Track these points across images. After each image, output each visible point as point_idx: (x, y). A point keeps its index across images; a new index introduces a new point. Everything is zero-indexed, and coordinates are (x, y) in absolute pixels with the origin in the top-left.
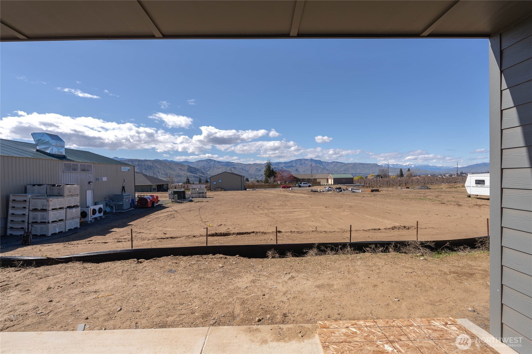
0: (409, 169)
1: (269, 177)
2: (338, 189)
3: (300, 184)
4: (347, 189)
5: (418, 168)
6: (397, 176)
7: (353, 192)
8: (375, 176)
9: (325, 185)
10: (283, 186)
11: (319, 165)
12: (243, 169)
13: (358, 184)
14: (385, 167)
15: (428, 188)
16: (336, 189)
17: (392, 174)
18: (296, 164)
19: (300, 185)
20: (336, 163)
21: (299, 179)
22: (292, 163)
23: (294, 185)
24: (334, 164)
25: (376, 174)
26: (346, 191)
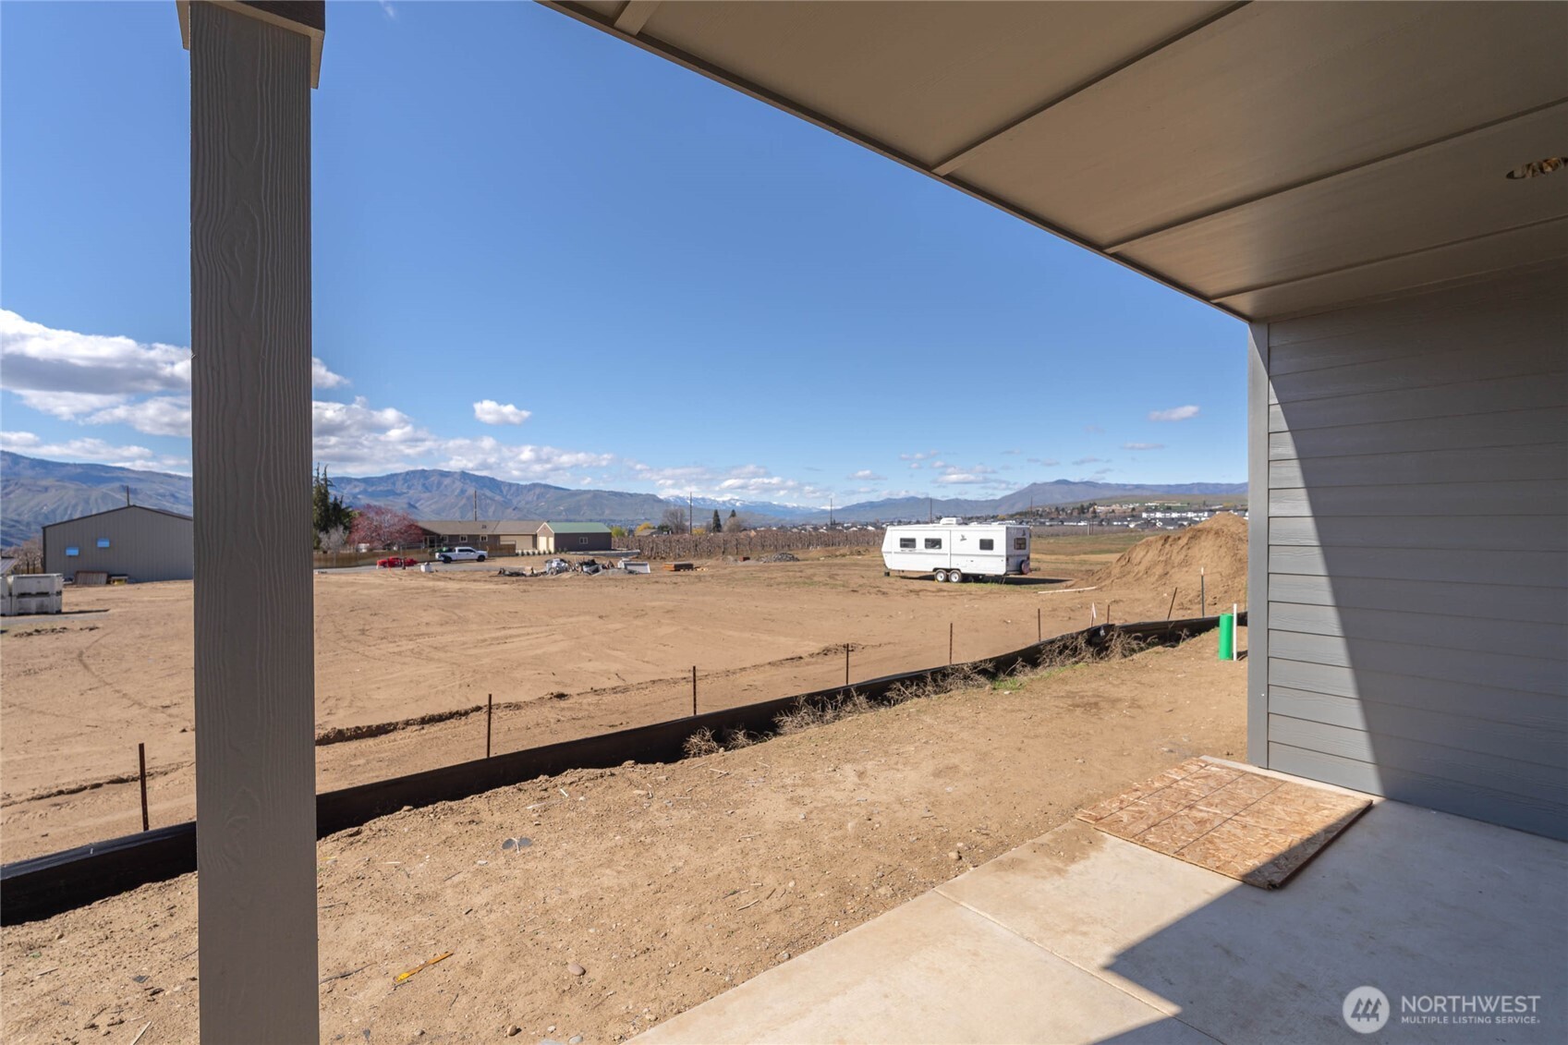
0: (733, 511)
1: (325, 529)
2: (587, 564)
3: (446, 551)
4: (613, 566)
5: (749, 509)
6: (708, 529)
7: (631, 572)
8: (654, 528)
9: (528, 554)
10: (385, 559)
11: (488, 493)
12: (173, 496)
13: (625, 550)
14: (675, 505)
15: (794, 559)
16: (581, 565)
17: (699, 525)
18: (409, 488)
19: (449, 554)
20: (543, 490)
21: (438, 535)
22: (394, 484)
23: (426, 556)
24: (538, 491)
25: (658, 523)
26: (610, 571)
